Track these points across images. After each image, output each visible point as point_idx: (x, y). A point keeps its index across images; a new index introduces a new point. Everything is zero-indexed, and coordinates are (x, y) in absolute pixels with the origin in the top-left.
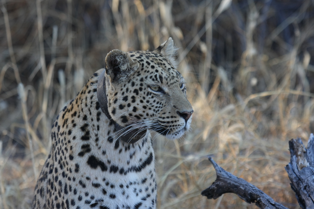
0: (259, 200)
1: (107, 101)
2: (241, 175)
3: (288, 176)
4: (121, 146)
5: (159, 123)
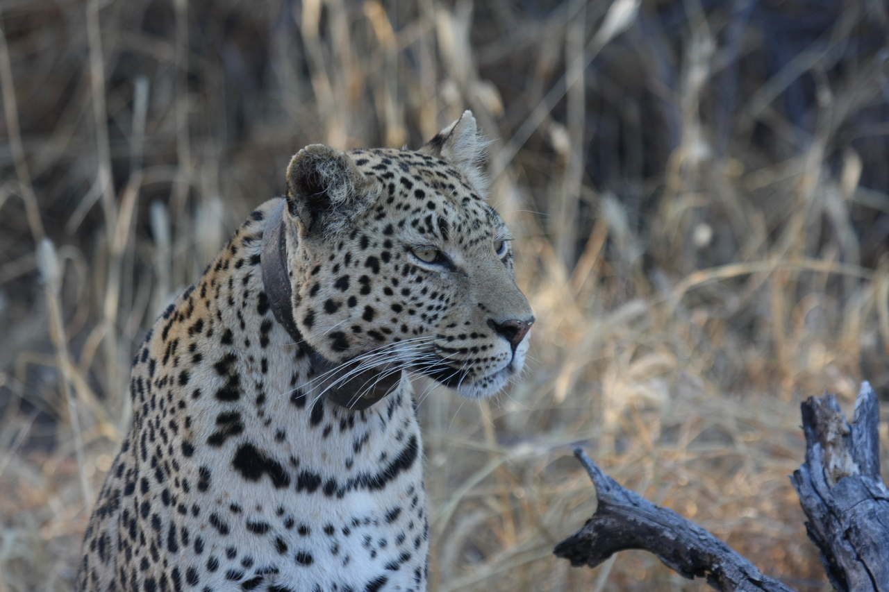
0: (718, 570)
1: (290, 290)
2: (666, 498)
3: (798, 502)
4: (328, 417)
5: (438, 351)
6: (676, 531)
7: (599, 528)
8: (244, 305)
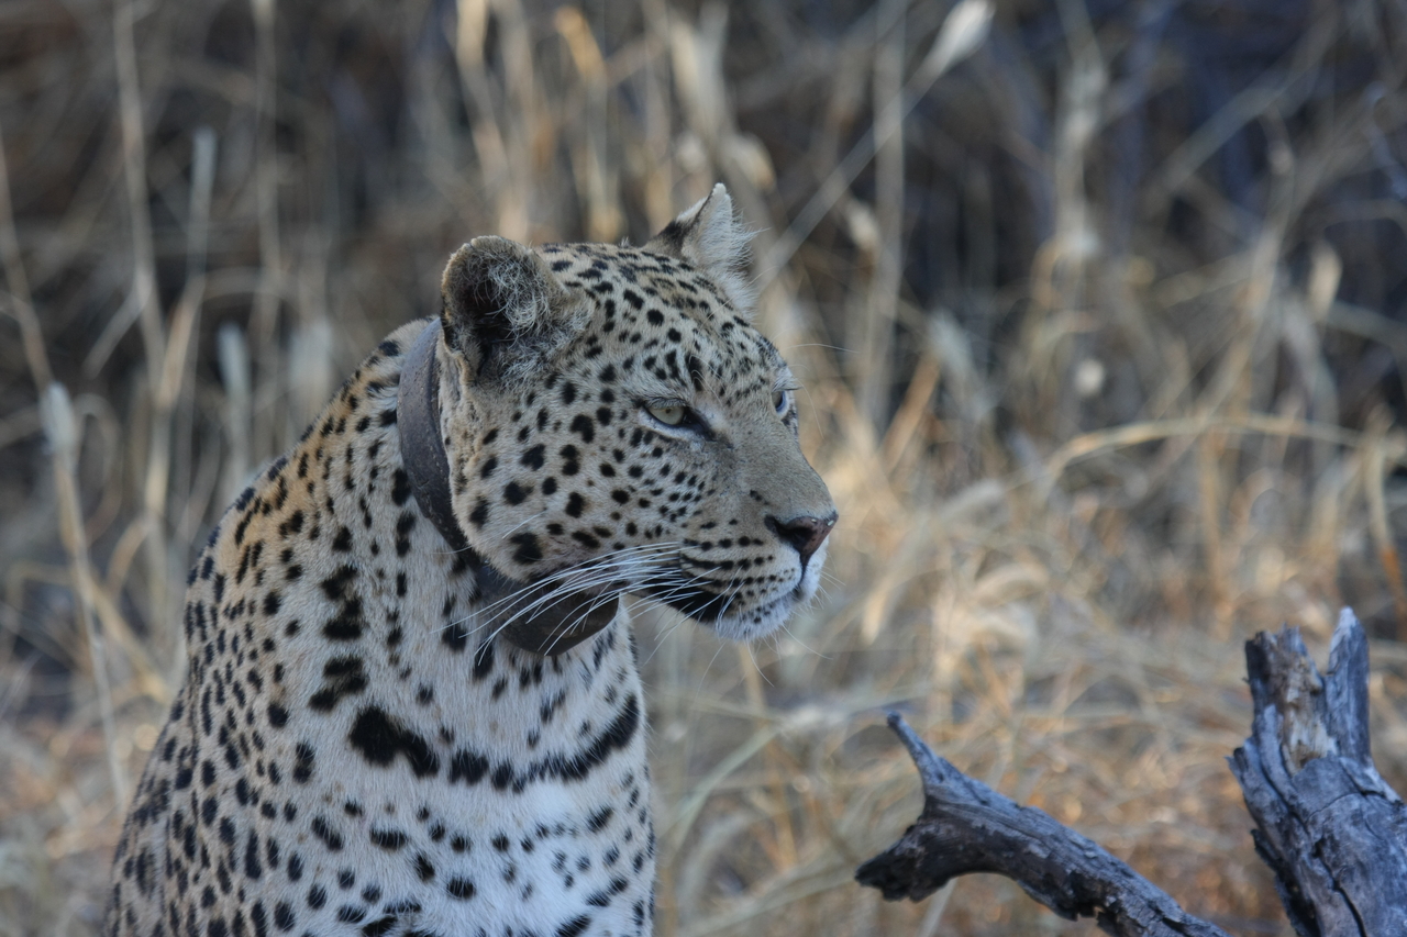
0: (1114, 905)
1: (447, 468)
2: (1032, 793)
3: (1241, 798)
4: (500, 667)
5: (687, 566)
6: (1048, 843)
7: (927, 840)
8: (371, 489)
